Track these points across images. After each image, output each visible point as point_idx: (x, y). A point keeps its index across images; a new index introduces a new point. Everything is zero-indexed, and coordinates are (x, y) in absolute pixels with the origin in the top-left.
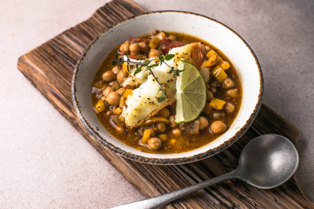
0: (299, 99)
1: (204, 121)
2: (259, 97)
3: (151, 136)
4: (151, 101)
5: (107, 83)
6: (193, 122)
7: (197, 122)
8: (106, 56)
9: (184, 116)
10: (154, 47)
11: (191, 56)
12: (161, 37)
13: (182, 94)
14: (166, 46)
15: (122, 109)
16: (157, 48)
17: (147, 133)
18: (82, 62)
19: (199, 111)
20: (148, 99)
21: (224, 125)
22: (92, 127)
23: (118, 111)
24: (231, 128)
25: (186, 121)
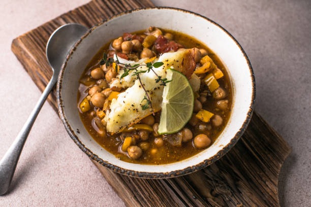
0: (296, 109)
1: (188, 133)
2: (248, 114)
3: (132, 144)
4: (135, 108)
5: (94, 81)
6: (176, 134)
7: (180, 134)
8: (97, 51)
9: (167, 127)
10: (148, 46)
11: (183, 64)
12: (156, 34)
13: (167, 105)
14: (160, 46)
15: (105, 112)
16: (150, 48)
17: (127, 141)
18: (71, 56)
19: (184, 123)
20: (133, 105)
21: (209, 140)
22: (72, 129)
23: (101, 114)
24: (215, 143)
25: (169, 132)
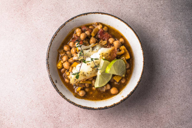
1: (109, 87)
2: (138, 83)
3: (81, 90)
4: (84, 74)
5: (65, 52)
6: (103, 87)
7: (105, 87)
9: (99, 85)
13: (100, 75)
14: (100, 36)
15: (70, 73)
16: (94, 37)
17: (79, 89)
19: (107, 82)
20: (83, 73)
22: (54, 81)
23: (68, 74)
25: (99, 87)
